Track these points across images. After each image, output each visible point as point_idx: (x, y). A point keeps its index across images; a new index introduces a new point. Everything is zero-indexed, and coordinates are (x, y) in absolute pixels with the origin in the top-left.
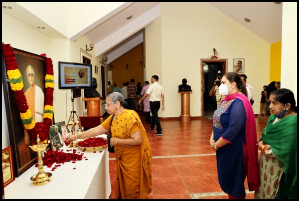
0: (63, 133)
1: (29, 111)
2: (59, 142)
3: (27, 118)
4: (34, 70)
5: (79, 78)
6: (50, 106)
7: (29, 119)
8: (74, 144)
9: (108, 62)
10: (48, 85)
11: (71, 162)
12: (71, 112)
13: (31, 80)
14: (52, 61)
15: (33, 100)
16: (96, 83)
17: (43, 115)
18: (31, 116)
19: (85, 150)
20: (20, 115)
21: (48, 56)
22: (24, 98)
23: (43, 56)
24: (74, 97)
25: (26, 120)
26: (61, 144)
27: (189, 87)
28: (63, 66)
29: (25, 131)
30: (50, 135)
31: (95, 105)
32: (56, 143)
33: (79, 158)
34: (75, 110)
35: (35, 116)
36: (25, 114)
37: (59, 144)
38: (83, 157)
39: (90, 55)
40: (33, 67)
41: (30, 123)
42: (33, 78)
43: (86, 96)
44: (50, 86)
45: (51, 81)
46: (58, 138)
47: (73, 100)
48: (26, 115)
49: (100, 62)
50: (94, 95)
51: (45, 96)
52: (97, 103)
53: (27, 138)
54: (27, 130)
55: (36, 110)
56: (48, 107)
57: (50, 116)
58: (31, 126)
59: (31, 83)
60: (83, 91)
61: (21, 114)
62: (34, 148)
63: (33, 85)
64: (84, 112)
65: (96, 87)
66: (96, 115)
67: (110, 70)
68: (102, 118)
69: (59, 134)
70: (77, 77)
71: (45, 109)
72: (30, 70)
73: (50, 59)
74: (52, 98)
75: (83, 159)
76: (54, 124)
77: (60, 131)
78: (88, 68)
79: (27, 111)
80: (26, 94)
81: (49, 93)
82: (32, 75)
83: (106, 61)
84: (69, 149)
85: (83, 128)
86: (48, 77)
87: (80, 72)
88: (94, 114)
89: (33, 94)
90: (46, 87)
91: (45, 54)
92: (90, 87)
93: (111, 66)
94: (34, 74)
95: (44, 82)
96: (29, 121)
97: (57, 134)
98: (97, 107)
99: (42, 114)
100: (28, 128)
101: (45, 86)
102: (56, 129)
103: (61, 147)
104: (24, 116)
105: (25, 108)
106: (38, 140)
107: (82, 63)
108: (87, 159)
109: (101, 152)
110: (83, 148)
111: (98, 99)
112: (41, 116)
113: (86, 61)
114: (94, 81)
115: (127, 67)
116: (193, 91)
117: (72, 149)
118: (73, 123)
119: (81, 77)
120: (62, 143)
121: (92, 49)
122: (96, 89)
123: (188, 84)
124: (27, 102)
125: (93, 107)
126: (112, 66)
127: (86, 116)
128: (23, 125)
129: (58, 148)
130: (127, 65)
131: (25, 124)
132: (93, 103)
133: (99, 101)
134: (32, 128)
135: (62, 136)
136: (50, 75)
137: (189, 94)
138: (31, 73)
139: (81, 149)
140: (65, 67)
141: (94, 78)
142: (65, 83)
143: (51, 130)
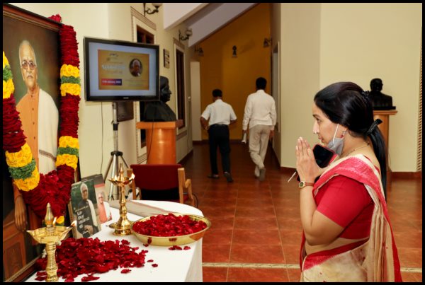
0: (99, 201)
1: (26, 148)
2: (90, 222)
3: (22, 165)
4: (36, 53)
5: (131, 76)
6: (71, 138)
7: (25, 167)
8: (124, 228)
9: (192, 41)
10: (67, 89)
11: (120, 269)
12: (112, 154)
13: (29, 76)
14: (75, 33)
15: (35, 123)
16: (168, 88)
17: (55, 159)
18: (30, 160)
19: (150, 241)
20: (5, 158)
21: (65, 22)
22: (15, 117)
23: (55, 21)
24: (118, 121)
25: (19, 168)
26: (94, 227)
27: (389, 99)
28: (94, 48)
29: (17, 194)
30: (70, 205)
31: (165, 139)
32: (84, 224)
33: (138, 261)
34: (120, 150)
35: (38, 159)
36: (17, 154)
37: (89, 227)
38: (147, 259)
39: (153, 26)
40: (33, 45)
41: (29, 175)
42: (33, 71)
43: (143, 118)
44: (72, 92)
45: (73, 80)
46: (87, 213)
47: (115, 127)
48: (19, 156)
49: (175, 40)
50: (163, 117)
51: (61, 114)
52: (170, 134)
53: (19, 209)
54: (21, 191)
55: (41, 146)
56: (67, 141)
57: (70, 161)
58: (31, 184)
59: (30, 83)
60: (137, 106)
61: (7, 154)
62: (38, 234)
63: (33, 89)
64: (139, 155)
65: (166, 97)
66: (169, 163)
67: (197, 60)
68: (183, 169)
69: (90, 202)
70: (126, 75)
71: (61, 145)
72: (27, 52)
73: (72, 28)
74: (75, 121)
75: (147, 265)
76: (79, 179)
77: (92, 197)
78: (150, 53)
79: (23, 147)
80: (19, 107)
81: (69, 108)
82: (32, 65)
83: (187, 38)
84: (113, 239)
85: (137, 191)
86: (67, 70)
87: (132, 63)
88: (161, 159)
89: (35, 109)
90: (63, 94)
91: (58, 16)
92: (156, 97)
93: (198, 50)
94: (35, 63)
95: (58, 81)
96: (26, 172)
97: (85, 202)
98: (169, 143)
99: (54, 156)
100: (24, 189)
101: (59, 91)
102: (84, 192)
103: (94, 233)
104: (15, 160)
105: (17, 142)
106: (49, 216)
107: (135, 40)
108: (155, 266)
109: (186, 248)
110: (146, 238)
111: (172, 125)
112: (50, 161)
113: (145, 38)
114: (162, 84)
115: (235, 53)
116: (397, 109)
117: (120, 239)
118: (123, 180)
119: (135, 74)
120: (95, 224)
121: (156, 11)
122: (168, 103)
123: (384, 91)
124: (22, 128)
125: (161, 142)
126: (201, 51)
127: (144, 163)
128: (10, 180)
129: (88, 235)
130: (235, 48)
131: (18, 177)
132: (160, 133)
133: (173, 130)
134: (32, 187)
135: (96, 207)
136: (70, 66)
137: (388, 116)
138: (30, 59)
139: (141, 241)
140: (99, 51)
141: (162, 77)
142: (100, 88)
143: (74, 193)
